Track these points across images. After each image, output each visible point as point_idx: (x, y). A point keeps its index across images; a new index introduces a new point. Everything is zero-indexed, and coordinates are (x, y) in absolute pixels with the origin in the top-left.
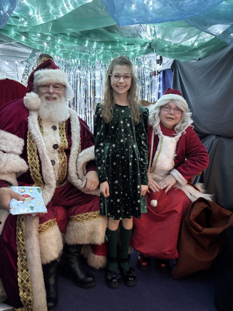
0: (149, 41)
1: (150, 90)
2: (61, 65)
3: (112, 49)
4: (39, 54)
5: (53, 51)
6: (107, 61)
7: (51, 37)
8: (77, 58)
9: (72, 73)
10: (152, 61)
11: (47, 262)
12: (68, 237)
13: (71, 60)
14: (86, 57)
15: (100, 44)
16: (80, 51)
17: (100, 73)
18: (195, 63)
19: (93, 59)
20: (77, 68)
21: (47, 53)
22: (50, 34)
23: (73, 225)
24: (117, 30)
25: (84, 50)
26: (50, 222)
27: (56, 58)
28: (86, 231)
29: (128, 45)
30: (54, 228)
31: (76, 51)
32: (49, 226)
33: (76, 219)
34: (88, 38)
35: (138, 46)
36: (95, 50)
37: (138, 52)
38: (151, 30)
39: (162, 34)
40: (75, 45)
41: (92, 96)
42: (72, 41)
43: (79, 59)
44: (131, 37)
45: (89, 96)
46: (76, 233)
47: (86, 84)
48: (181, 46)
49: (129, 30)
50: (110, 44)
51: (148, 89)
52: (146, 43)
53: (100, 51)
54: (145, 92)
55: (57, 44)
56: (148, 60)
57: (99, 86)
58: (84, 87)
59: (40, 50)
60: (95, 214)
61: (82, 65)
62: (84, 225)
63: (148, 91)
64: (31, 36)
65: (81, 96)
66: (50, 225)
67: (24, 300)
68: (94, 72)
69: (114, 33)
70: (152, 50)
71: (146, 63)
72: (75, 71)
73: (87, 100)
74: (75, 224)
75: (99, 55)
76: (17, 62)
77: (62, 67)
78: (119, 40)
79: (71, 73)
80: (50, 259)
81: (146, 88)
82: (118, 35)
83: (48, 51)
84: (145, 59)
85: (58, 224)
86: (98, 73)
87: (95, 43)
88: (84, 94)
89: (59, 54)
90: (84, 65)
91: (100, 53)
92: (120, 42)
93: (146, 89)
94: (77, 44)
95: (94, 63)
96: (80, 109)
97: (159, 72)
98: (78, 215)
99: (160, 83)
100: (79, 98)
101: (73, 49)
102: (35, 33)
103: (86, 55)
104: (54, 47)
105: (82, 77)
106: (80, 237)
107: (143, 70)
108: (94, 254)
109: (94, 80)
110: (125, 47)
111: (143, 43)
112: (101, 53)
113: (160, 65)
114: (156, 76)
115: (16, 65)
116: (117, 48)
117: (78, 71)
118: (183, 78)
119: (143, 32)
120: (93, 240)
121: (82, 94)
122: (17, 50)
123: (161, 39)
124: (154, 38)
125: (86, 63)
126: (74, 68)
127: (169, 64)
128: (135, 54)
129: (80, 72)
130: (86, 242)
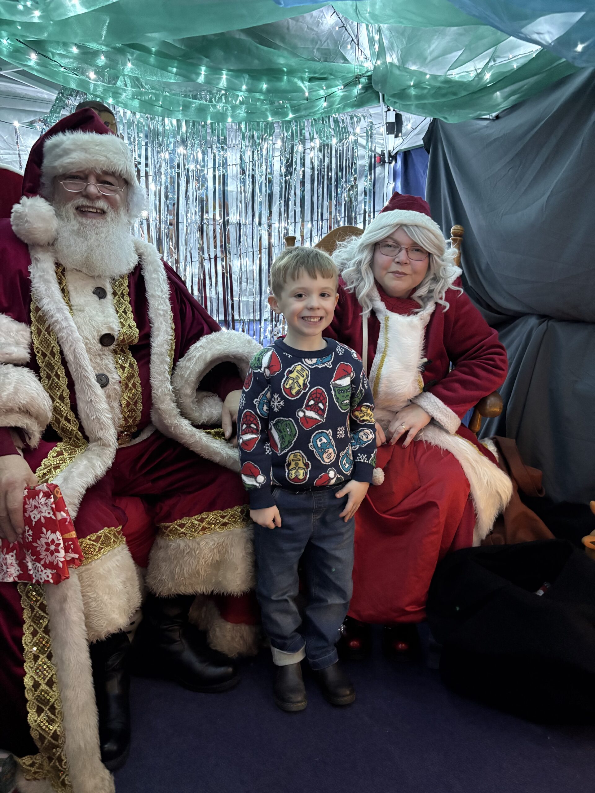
0: (367, 72)
1: (370, 202)
2: (136, 134)
3: (269, 91)
4: (74, 102)
5: (113, 93)
6: (256, 124)
7: (106, 57)
8: (177, 113)
9: (165, 155)
10: (376, 126)
11: (98, 637)
12: (155, 578)
13: (163, 120)
14: (202, 110)
15: (237, 77)
16: (186, 96)
17: (238, 156)
18: (487, 127)
19: (220, 117)
20: (178, 141)
21: (98, 100)
22: (104, 48)
23: (168, 547)
24: (283, 39)
25: (195, 93)
26: (106, 536)
27: (122, 114)
28: (202, 561)
29: (311, 80)
30: (116, 550)
31: (174, 95)
32: (102, 544)
33: (174, 532)
34: (206, 60)
35: (338, 83)
36: (225, 95)
37: (338, 99)
38: (371, 41)
39: (400, 52)
40: (170, 79)
41: (218, 217)
42: (164, 68)
43: (184, 115)
44: (320, 60)
45: (211, 215)
46: (176, 566)
47: (203, 186)
48: (448, 82)
49: (314, 41)
50: (265, 78)
51: (364, 199)
52: (358, 77)
53: (238, 96)
54: (356, 208)
55: (124, 75)
56: (364, 123)
57: (236, 190)
58: (196, 191)
59: (78, 92)
60: (226, 516)
61: (190, 133)
62: (197, 546)
63: (365, 206)
64: (53, 54)
65: (189, 215)
66: (107, 542)
67: (40, 734)
68: (222, 153)
69: (274, 49)
70: (374, 95)
71: (358, 130)
72: (174, 150)
73: (205, 226)
74: (173, 544)
75: (234, 108)
76: (16, 124)
77: (138, 136)
78: (286, 65)
79: (162, 155)
80: (106, 630)
81: (360, 198)
82: (285, 53)
83: (99, 93)
84: (355, 119)
85: (129, 543)
86: (234, 157)
87: (224, 72)
88: (197, 210)
89: (130, 102)
90: (195, 133)
91: (238, 101)
92: (291, 72)
93: (358, 200)
94: (176, 74)
95: (222, 130)
96: (186, 249)
97: (393, 154)
98: (180, 519)
99: (395, 184)
100: (185, 222)
101: (167, 89)
102: (65, 45)
103: (200, 104)
104: (115, 84)
105: (192, 167)
106: (187, 575)
107: (353, 148)
108: (223, 620)
109: (224, 175)
110: (304, 86)
111: (350, 75)
112: (241, 103)
113: (396, 136)
114: (387, 165)
115: (16, 132)
116: (283, 87)
117: (181, 150)
118: (454, 168)
119: (349, 47)
120: (218, 583)
121: (193, 212)
122: (19, 91)
123: (398, 64)
124: (379, 62)
125: (200, 127)
126: (171, 143)
127: (418, 134)
128: (331, 105)
129: (185, 152)
130: (201, 589)
